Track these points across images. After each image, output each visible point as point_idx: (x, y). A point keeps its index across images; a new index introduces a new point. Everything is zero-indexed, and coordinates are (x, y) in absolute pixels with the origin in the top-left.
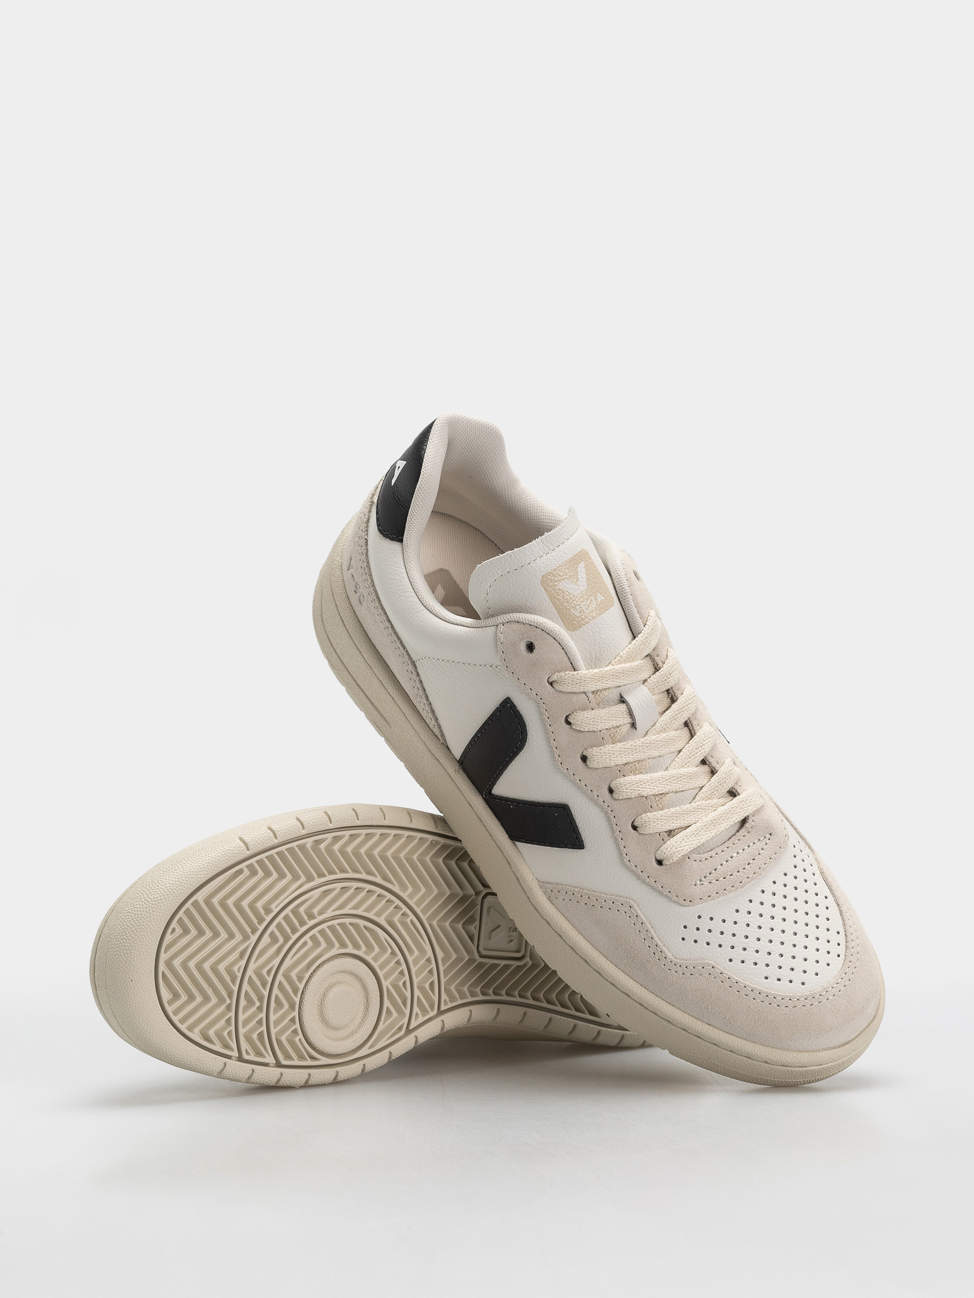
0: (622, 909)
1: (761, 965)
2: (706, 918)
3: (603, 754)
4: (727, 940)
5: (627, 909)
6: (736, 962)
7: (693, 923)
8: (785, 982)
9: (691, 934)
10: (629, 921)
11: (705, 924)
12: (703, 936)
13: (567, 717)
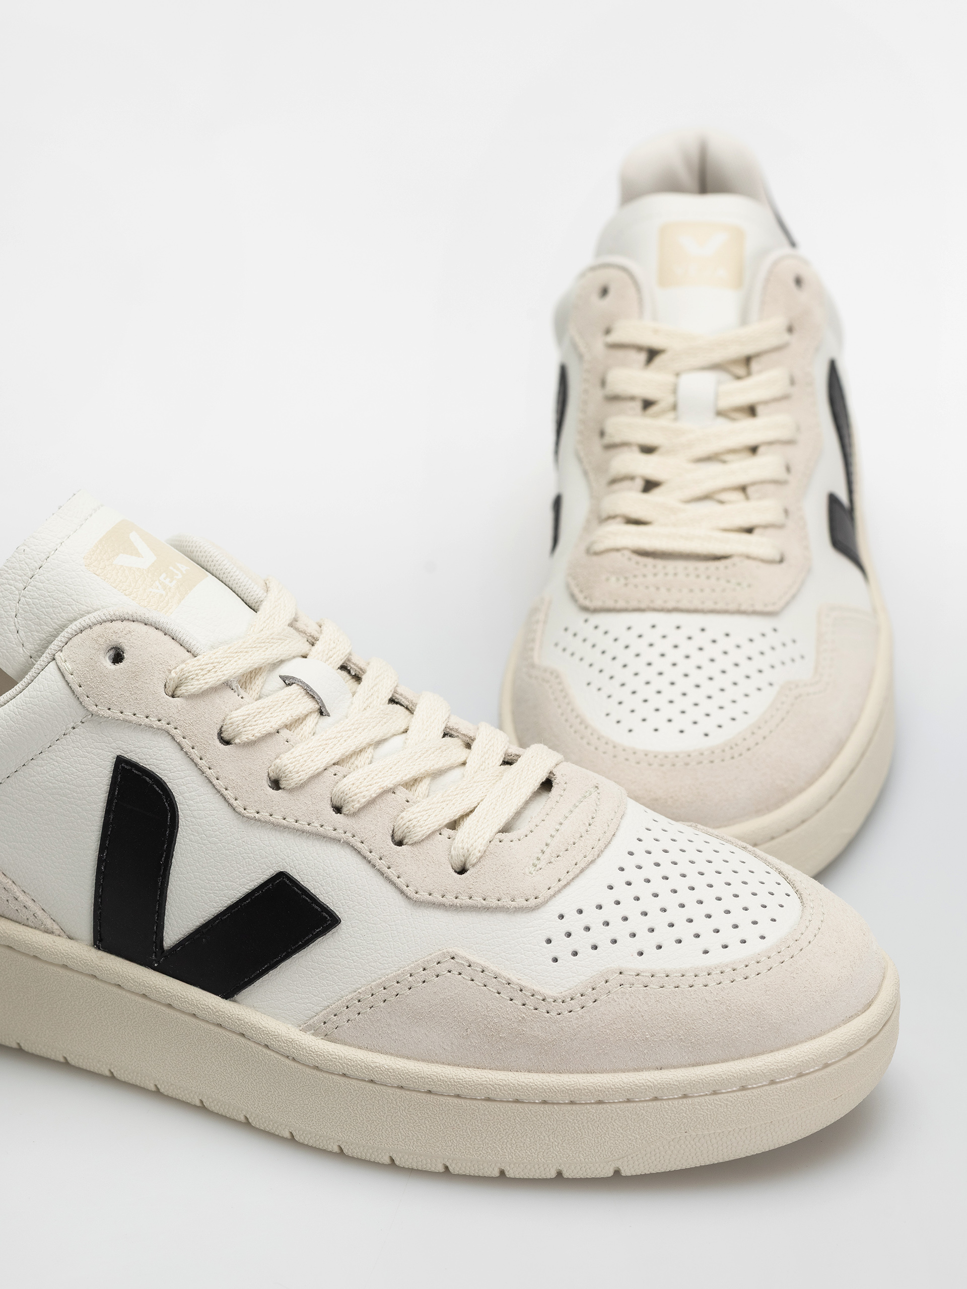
0: (442, 969)
1: (688, 939)
2: (571, 914)
3: (300, 757)
4: (619, 930)
5: (450, 964)
6: (650, 950)
7: (557, 930)
8: (734, 944)
9: (562, 947)
10: (462, 979)
11: (574, 923)
12: (581, 941)
13: (220, 733)
